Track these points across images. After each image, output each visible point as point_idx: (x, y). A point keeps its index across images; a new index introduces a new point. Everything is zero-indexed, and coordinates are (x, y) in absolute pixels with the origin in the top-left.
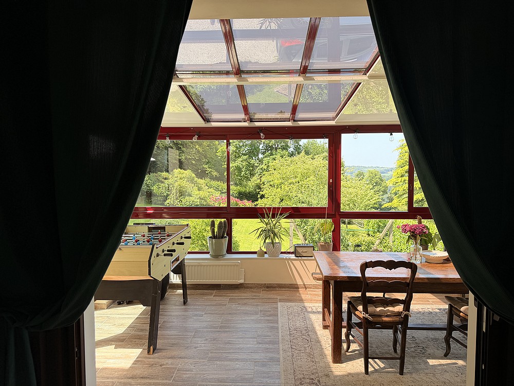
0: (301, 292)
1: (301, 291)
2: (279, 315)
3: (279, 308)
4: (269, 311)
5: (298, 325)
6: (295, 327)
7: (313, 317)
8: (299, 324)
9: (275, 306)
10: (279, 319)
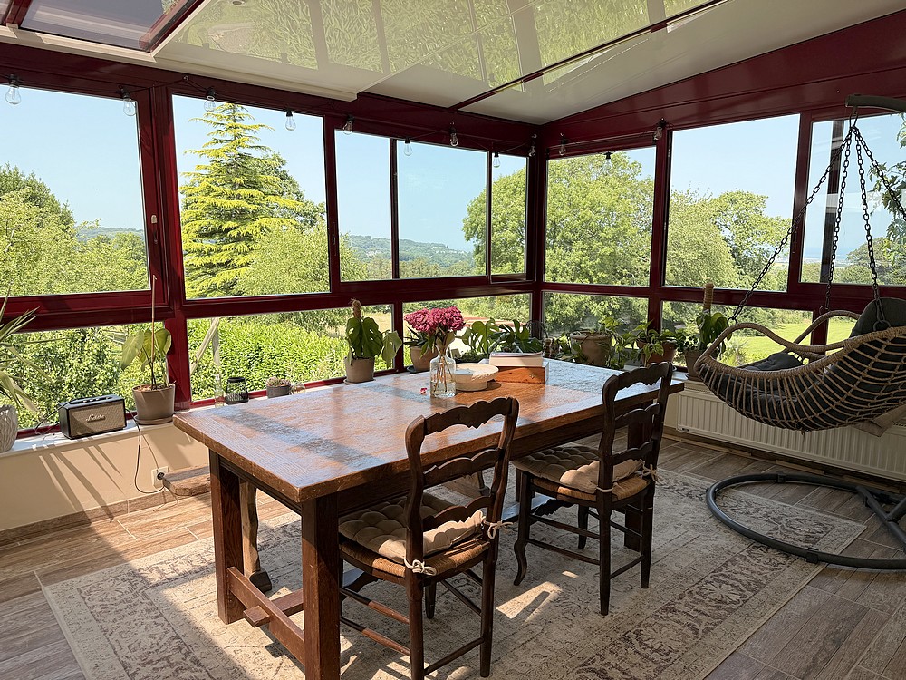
0: (101, 531)
1: (100, 527)
2: (66, 630)
3: (55, 607)
4: (21, 630)
5: (146, 641)
6: (139, 653)
7: (177, 596)
8: (147, 635)
9: (35, 603)
10: (74, 645)
